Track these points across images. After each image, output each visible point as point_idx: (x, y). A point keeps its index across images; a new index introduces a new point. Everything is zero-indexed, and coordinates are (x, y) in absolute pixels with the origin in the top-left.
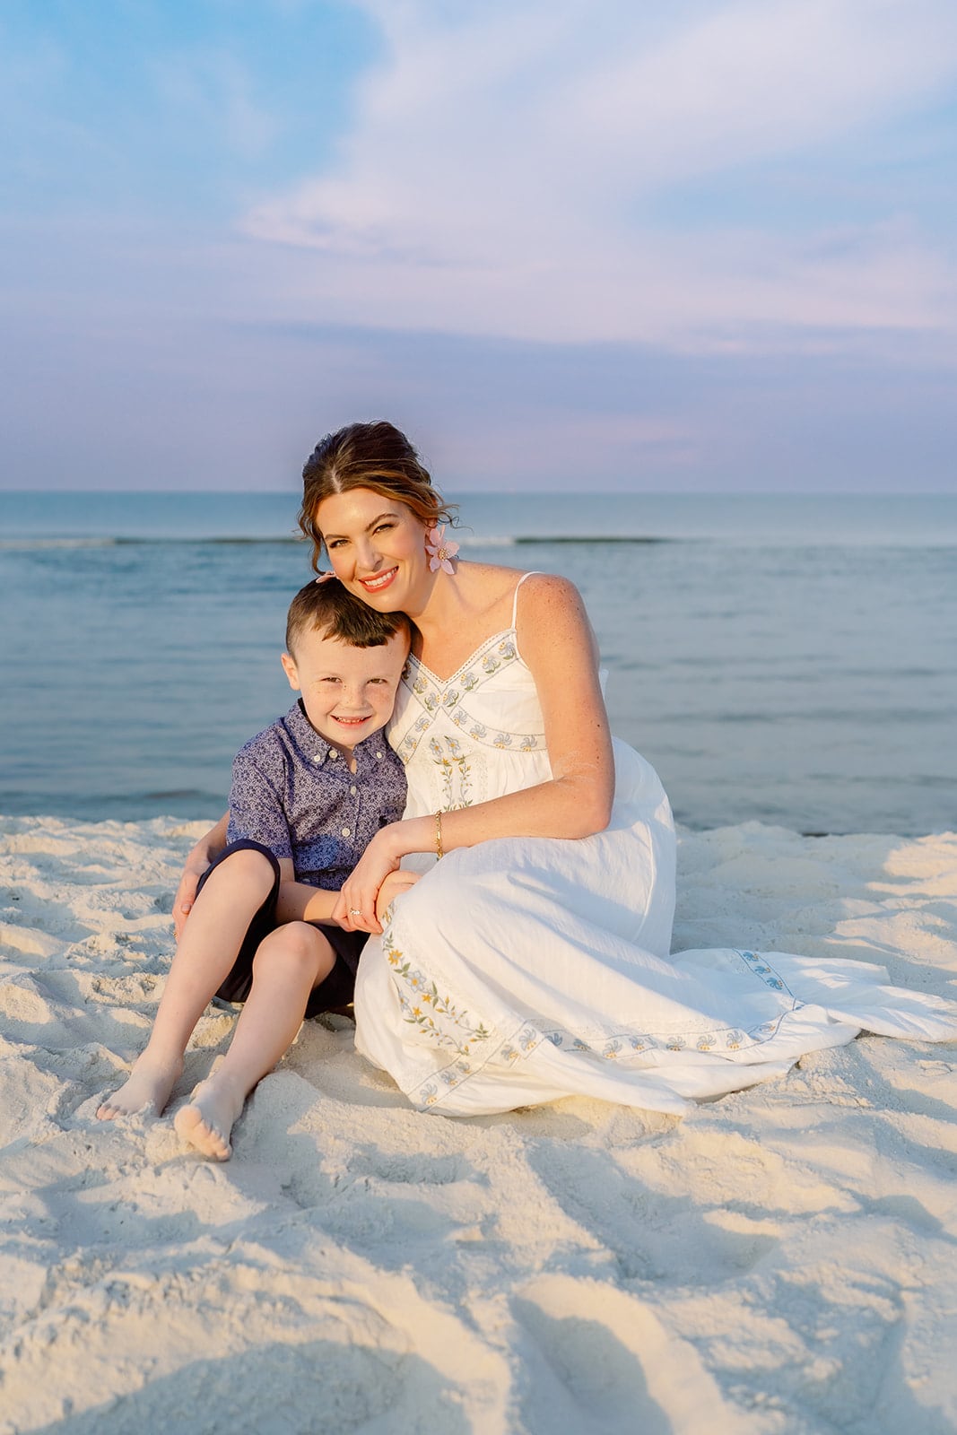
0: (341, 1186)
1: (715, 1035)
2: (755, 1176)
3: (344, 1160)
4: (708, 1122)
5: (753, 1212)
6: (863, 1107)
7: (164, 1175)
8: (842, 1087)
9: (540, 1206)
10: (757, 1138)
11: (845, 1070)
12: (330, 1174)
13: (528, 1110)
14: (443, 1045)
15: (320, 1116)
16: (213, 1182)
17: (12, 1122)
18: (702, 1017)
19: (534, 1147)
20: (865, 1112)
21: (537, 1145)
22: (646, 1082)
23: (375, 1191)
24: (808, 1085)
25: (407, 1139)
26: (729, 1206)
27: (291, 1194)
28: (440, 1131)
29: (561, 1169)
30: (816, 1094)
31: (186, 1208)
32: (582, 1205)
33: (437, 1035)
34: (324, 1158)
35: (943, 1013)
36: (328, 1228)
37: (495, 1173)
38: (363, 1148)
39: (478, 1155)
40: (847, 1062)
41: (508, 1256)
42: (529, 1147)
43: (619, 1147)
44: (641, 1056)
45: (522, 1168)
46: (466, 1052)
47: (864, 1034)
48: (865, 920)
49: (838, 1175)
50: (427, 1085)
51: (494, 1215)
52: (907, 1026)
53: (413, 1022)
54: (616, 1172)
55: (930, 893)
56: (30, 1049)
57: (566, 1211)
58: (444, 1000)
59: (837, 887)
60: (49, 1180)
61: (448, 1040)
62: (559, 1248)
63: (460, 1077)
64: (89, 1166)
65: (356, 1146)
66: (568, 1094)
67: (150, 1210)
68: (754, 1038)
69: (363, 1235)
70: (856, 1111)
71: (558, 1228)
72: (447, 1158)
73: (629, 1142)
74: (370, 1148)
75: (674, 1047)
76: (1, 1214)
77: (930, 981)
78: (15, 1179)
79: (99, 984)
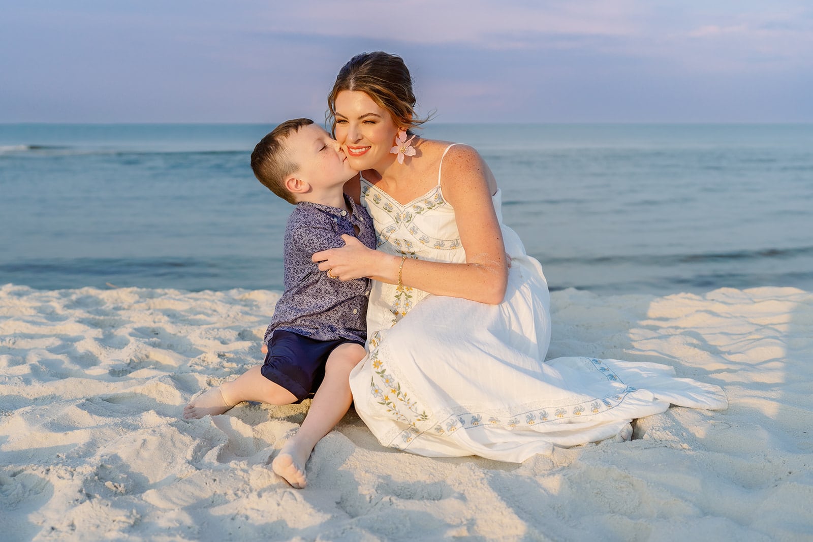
0: (373, 502)
1: (583, 405)
2: (628, 492)
3: (373, 486)
4: (594, 459)
5: (631, 515)
6: (686, 449)
7: (264, 497)
8: (670, 437)
9: (502, 514)
10: (626, 469)
11: (669, 428)
12: (366, 495)
15: (355, 459)
16: (295, 502)
17: (165, 464)
18: (575, 395)
19: (491, 476)
20: (688, 452)
21: (492, 475)
23: (397, 506)
24: (650, 436)
25: (409, 472)
27: (342, 507)
28: (429, 467)
29: (509, 490)
30: (656, 441)
31: (279, 518)
32: (525, 512)
33: (397, 413)
34: (359, 484)
35: (713, 393)
36: (373, 530)
37: (469, 493)
38: (383, 478)
39: (455, 481)
40: (669, 423)
42: (488, 476)
43: (541, 475)
45: (486, 489)
48: (654, 340)
49: (682, 491)
51: (473, 520)
52: (698, 401)
53: (384, 404)
54: (542, 491)
55: (682, 326)
56: (173, 420)
57: (519, 517)
59: (628, 323)
60: (191, 501)
61: (403, 418)
64: (215, 492)
65: (379, 477)
67: (257, 519)
68: (608, 405)
69: (393, 533)
70: (683, 452)
71: (516, 528)
72: (435, 483)
73: (546, 472)
74: (387, 478)
76: (163, 523)
77: (700, 375)
78: (170, 501)
79: (210, 381)
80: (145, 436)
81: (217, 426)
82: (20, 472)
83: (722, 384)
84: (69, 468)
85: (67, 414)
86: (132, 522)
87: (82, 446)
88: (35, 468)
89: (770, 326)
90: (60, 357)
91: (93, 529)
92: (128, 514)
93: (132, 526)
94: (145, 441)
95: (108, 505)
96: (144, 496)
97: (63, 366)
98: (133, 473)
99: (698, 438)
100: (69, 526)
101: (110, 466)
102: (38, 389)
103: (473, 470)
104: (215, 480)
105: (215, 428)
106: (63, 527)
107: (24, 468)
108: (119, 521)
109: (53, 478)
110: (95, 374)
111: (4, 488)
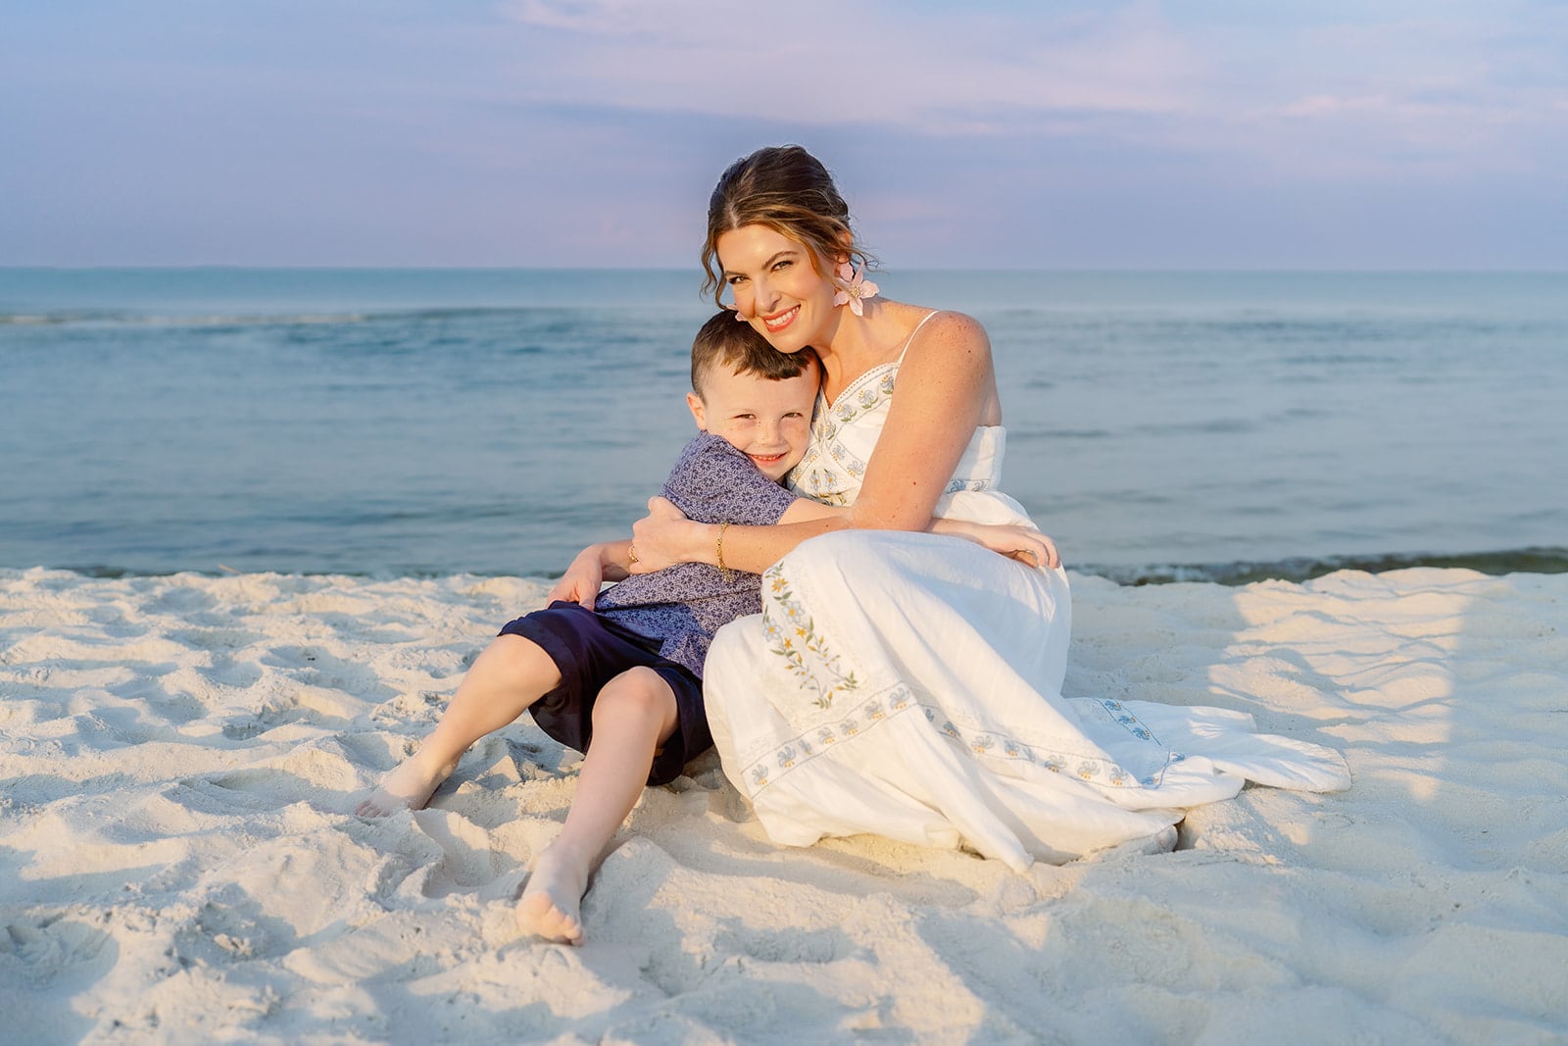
0: (709, 967)
1: (1100, 763)
2: (1169, 943)
3: (709, 938)
4: (1108, 884)
5: (1174, 986)
6: (1272, 865)
7: (508, 961)
8: (1244, 843)
9: (942, 986)
10: (1167, 902)
11: (1243, 826)
12: (694, 954)
15: (676, 889)
16: (565, 968)
17: (326, 902)
19: (922, 918)
20: (1276, 871)
21: (925, 916)
23: (752, 973)
24: (1210, 841)
25: (774, 911)
27: (651, 977)
28: (812, 902)
29: (954, 943)
30: (1218, 851)
31: (536, 999)
32: (984, 983)
34: (684, 935)
35: (1324, 762)
36: (707, 1019)
37: (882, 949)
38: (727, 922)
39: (857, 927)
40: (1243, 817)
42: (917, 918)
43: (1013, 915)
45: (913, 942)
47: (1249, 785)
48: (1218, 667)
49: (1266, 942)
51: (890, 998)
52: (1293, 776)
54: (1014, 943)
55: (1269, 640)
56: (342, 819)
57: (973, 991)
59: (1173, 634)
60: (374, 970)
64: (419, 952)
65: (719, 920)
67: (495, 1001)
69: (743, 1025)
70: (1266, 869)
71: (968, 1011)
72: (821, 932)
73: (1022, 910)
74: (734, 922)
75: (1053, 766)
76: (321, 1010)
77: (1300, 728)
78: (336, 969)
79: (411, 747)
80: (289, 850)
81: (422, 829)
82: (55, 919)
83: (1341, 745)
84: (148, 911)
85: (144, 811)
86: (263, 1008)
87: (172, 870)
88: (84, 910)
89: (1424, 639)
90: (131, 703)
91: (191, 1023)
92: (258, 995)
93: (265, 1018)
94: (289, 858)
95: (219, 979)
96: (287, 961)
97: (138, 721)
98: (266, 918)
99: (1295, 844)
100: (147, 1018)
101: (224, 906)
102: (91, 763)
103: (890, 907)
104: (418, 930)
105: (420, 834)
106: (136, 1020)
107: (63, 911)
108: (240, 1009)
109: (117, 929)
110: (197, 735)
111: (27, 948)
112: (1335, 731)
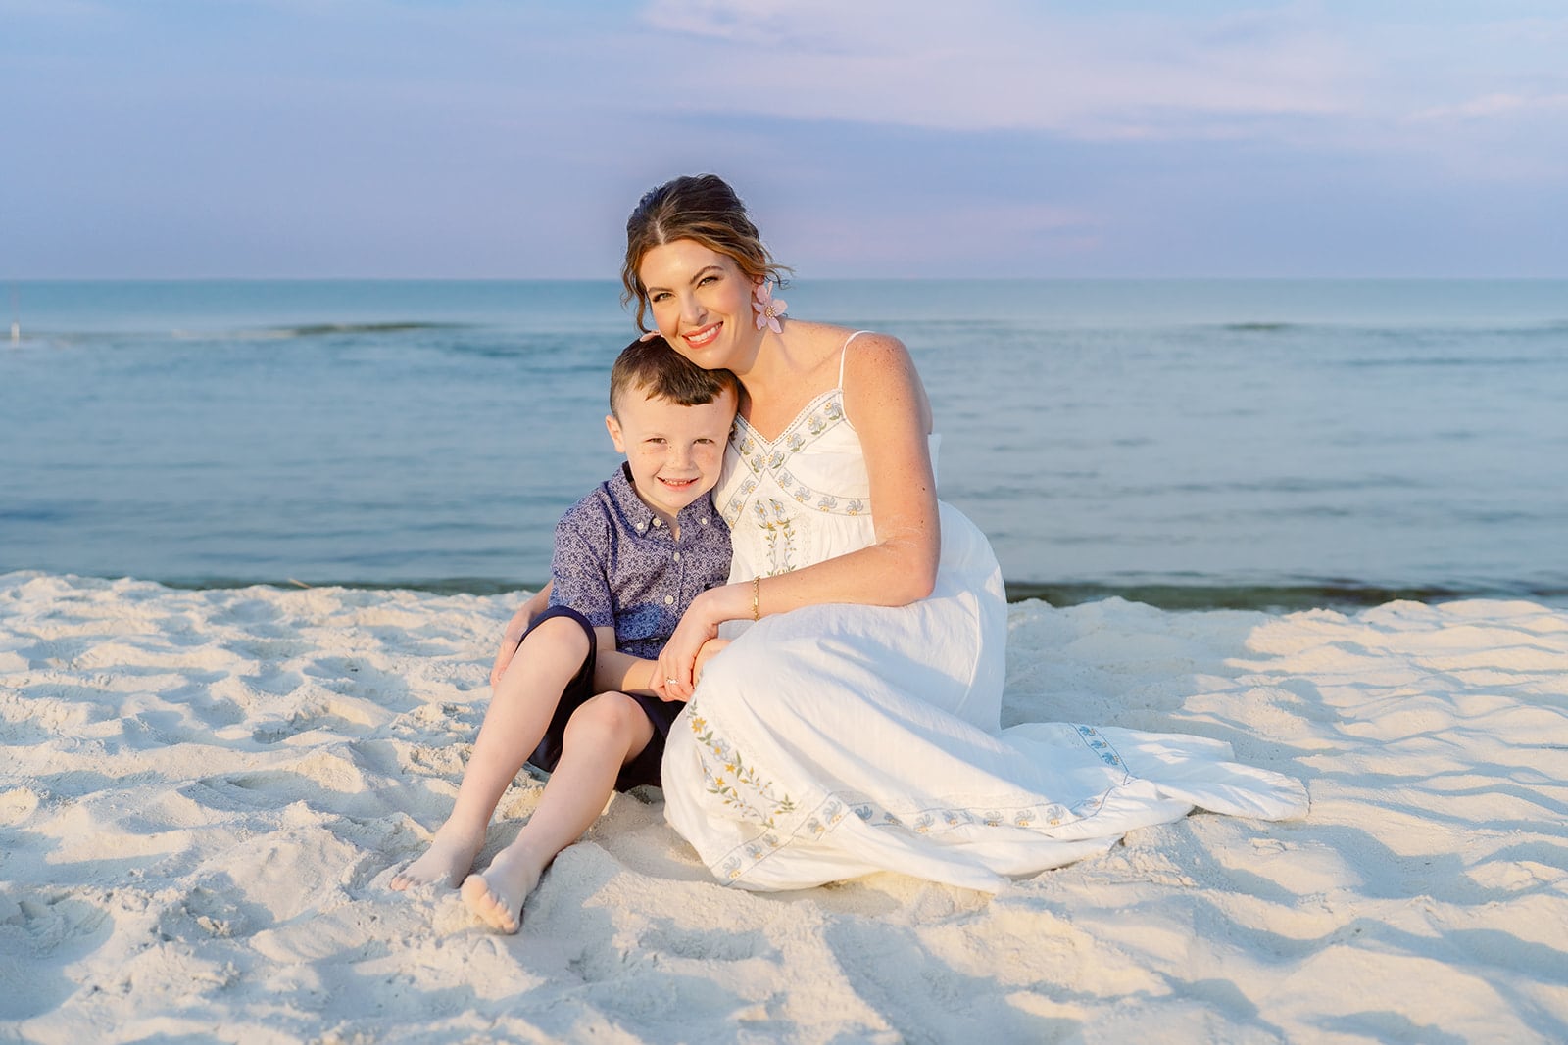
0: (629, 961)
1: (1034, 810)
2: (1064, 956)
3: (637, 935)
4: (1020, 899)
5: (1058, 995)
6: (1187, 886)
7: (445, 948)
8: (1165, 864)
9: (830, 984)
10: (1069, 917)
11: (1171, 848)
12: (619, 949)
13: (838, 886)
14: (747, 817)
15: (618, 890)
16: (493, 955)
17: (304, 891)
18: (1020, 791)
19: (834, 924)
20: (1188, 892)
21: (838, 922)
22: (959, 859)
23: (660, 967)
24: (1129, 862)
25: (706, 914)
26: (1034, 988)
27: (578, 968)
28: (741, 906)
29: (860, 947)
30: (1137, 872)
31: (463, 982)
33: (741, 806)
34: (618, 932)
35: (1284, 791)
36: (604, 1005)
37: (790, 950)
38: (660, 922)
39: (776, 931)
40: (1174, 839)
41: (792, 1037)
42: (829, 923)
43: (925, 924)
44: (954, 831)
45: (817, 945)
46: (771, 825)
47: (1196, 811)
49: (1152, 957)
50: (731, 858)
51: (783, 994)
52: (1243, 803)
53: (716, 792)
54: (918, 950)
55: (1290, 670)
56: (333, 817)
57: (856, 990)
58: (749, 770)
59: (1192, 663)
60: (328, 952)
61: (752, 811)
62: (845, 1029)
63: (766, 850)
64: (372, 937)
65: (652, 920)
66: (877, 869)
67: (427, 983)
68: (1076, 814)
69: (643, 1012)
70: (1178, 890)
71: (846, 1008)
72: (746, 934)
73: (937, 920)
74: (666, 923)
75: (991, 822)
76: (272, 985)
77: (1277, 758)
78: (294, 950)
79: (418, 754)
80: (276, 844)
82: (63, 898)
84: (143, 893)
85: (160, 805)
86: (223, 981)
87: (175, 858)
88: (88, 891)
89: (1447, 673)
90: (177, 708)
91: (159, 990)
92: (220, 969)
93: (223, 989)
95: (188, 953)
96: (252, 941)
97: (180, 724)
98: (249, 904)
99: (1224, 868)
100: (122, 985)
101: (211, 891)
102: (129, 761)
103: (810, 912)
106: (113, 987)
107: (71, 891)
108: (204, 980)
109: (115, 908)
110: (230, 738)
111: (34, 922)
112: (1308, 761)
